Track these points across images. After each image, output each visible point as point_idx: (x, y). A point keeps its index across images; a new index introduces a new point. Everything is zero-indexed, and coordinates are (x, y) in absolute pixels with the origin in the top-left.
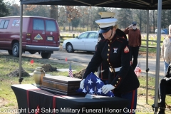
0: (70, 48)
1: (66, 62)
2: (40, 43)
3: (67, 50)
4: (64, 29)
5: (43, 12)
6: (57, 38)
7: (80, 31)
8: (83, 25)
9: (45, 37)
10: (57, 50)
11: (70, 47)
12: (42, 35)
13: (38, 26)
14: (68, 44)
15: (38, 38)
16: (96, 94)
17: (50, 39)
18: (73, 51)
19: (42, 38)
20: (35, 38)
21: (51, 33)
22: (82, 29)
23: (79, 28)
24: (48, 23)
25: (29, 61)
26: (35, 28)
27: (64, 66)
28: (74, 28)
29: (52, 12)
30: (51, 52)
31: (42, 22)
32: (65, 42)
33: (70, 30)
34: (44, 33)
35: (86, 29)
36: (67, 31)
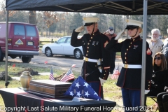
0: (49, 53)
1: (46, 66)
2: (20, 47)
3: (46, 54)
4: (42, 34)
5: (22, 18)
6: (37, 43)
7: (57, 36)
8: (60, 30)
9: (25, 41)
10: (37, 54)
11: (49, 51)
12: (23, 40)
13: (19, 32)
14: (48, 48)
15: (19, 43)
16: (83, 97)
17: (30, 44)
18: (52, 55)
19: (22, 43)
20: (16, 43)
21: (32, 38)
22: (59, 34)
23: (55, 33)
24: (28, 28)
25: (10, 65)
26: (15, 34)
27: (44, 70)
28: (52, 34)
29: (30, 18)
30: (32, 56)
31: (23, 27)
32: (44, 47)
33: (47, 36)
34: (24, 38)
35: (62, 34)
36: (44, 36)
